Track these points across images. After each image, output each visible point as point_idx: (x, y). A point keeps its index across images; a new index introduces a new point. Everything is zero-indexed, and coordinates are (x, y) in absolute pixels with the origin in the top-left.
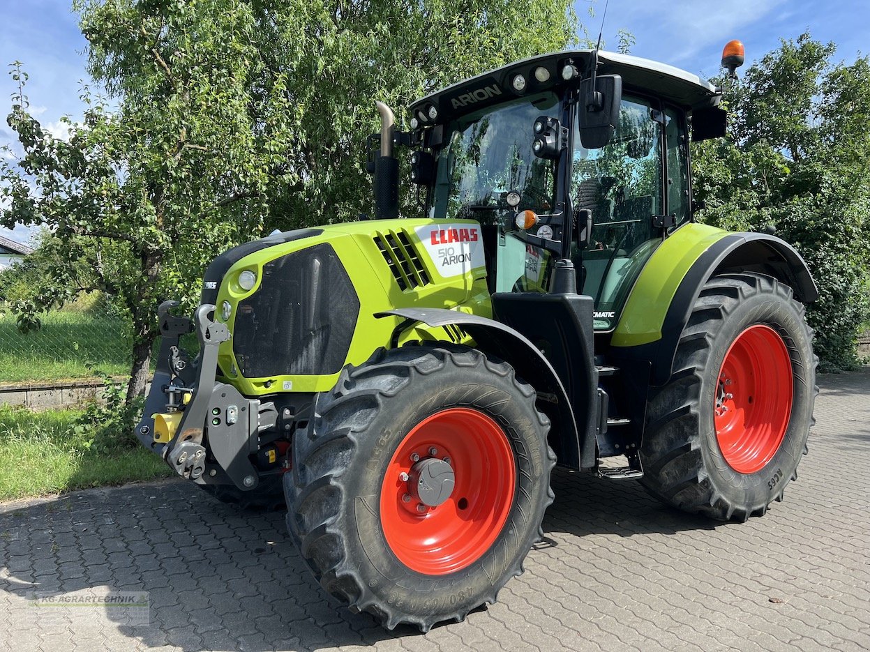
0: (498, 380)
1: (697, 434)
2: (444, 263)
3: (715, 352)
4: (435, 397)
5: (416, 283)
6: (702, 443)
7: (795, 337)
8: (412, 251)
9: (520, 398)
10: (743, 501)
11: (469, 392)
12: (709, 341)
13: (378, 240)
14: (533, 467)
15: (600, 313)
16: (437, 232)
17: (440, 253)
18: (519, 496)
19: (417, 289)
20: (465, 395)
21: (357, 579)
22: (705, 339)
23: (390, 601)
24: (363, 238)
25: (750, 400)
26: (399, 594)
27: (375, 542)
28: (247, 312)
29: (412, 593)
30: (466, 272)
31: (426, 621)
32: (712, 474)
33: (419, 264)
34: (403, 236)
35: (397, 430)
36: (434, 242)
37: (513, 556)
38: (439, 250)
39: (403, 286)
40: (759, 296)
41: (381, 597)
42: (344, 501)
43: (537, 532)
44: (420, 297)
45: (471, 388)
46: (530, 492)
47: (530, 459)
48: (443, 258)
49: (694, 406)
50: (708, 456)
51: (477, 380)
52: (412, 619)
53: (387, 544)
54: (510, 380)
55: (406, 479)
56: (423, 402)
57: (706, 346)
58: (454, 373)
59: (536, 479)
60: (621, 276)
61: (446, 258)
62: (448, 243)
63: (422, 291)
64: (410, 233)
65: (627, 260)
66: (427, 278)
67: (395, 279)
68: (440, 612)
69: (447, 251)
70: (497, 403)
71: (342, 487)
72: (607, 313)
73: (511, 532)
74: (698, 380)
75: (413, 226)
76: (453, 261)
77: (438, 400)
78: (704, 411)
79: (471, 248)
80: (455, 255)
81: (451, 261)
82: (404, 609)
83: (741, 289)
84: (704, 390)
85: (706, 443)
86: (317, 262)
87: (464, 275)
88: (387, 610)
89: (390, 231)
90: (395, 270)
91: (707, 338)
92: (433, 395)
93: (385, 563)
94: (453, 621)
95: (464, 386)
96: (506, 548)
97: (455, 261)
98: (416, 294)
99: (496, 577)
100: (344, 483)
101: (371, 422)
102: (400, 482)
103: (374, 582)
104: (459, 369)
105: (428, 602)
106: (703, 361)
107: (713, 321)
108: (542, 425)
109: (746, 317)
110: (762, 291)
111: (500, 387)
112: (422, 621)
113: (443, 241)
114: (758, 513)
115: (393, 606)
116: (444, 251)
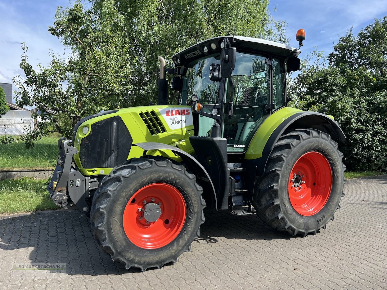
0: (178, 172)
1: (278, 198)
2: (172, 124)
3: (287, 163)
4: (147, 179)
5: (159, 132)
6: (281, 202)
7: (332, 157)
8: (157, 119)
9: (188, 179)
10: (303, 228)
11: (163, 177)
12: (284, 158)
13: (141, 115)
14: (194, 208)
15: (238, 145)
16: (169, 111)
17: (170, 120)
18: (188, 219)
19: (159, 134)
20: (162, 178)
21: (112, 248)
22: (282, 158)
23: (126, 258)
24: (135, 114)
25: (314, 184)
26: (130, 255)
27: (120, 234)
28: (86, 143)
29: (136, 256)
30: (183, 127)
31: (143, 267)
32: (286, 215)
33: (160, 124)
34: (153, 113)
35: (130, 191)
36: (168, 115)
37: (184, 244)
38: (170, 119)
39: (152, 133)
40: (311, 139)
41: (122, 256)
42: (106, 217)
43: (196, 235)
44: (160, 137)
45: (164, 175)
46: (192, 218)
47: (193, 205)
48: (172, 122)
49: (276, 186)
50: (283, 207)
51: (167, 172)
52: (136, 266)
53: (126, 235)
54: (183, 172)
55: (140, 211)
56: (141, 180)
57: (283, 160)
58: (156, 169)
59: (195, 213)
60: (250, 130)
61: (173, 122)
62: (175, 116)
63: (161, 135)
64: (156, 111)
65: (254, 123)
66: (164, 130)
67: (149, 130)
68: (149, 264)
69: (174, 119)
70: (177, 181)
71: (105, 212)
72: (242, 145)
73: (183, 234)
74: (278, 175)
75: (157, 109)
76: (177, 123)
77: (149, 179)
78: (281, 188)
79: (186, 118)
80: (178, 120)
81: (175, 123)
82: (133, 261)
83: (301, 136)
84: (281, 179)
85: (282, 202)
86: (115, 123)
87: (182, 129)
88: (125, 261)
89: (147, 111)
90: (149, 127)
91: (283, 157)
92: (146, 177)
93: (124, 243)
94: (156, 268)
95: (161, 174)
96: (181, 240)
97: (178, 123)
98: (158, 137)
99: (176, 252)
100: (106, 211)
101: (118, 187)
102: (138, 212)
103: (119, 250)
104: (158, 168)
105: (143, 260)
106: (281, 167)
107: (287, 150)
108: (198, 191)
109: (304, 148)
110: (313, 137)
111: (178, 175)
112: (141, 267)
113: (172, 115)
114: (312, 234)
115: (128, 260)
116: (173, 119)
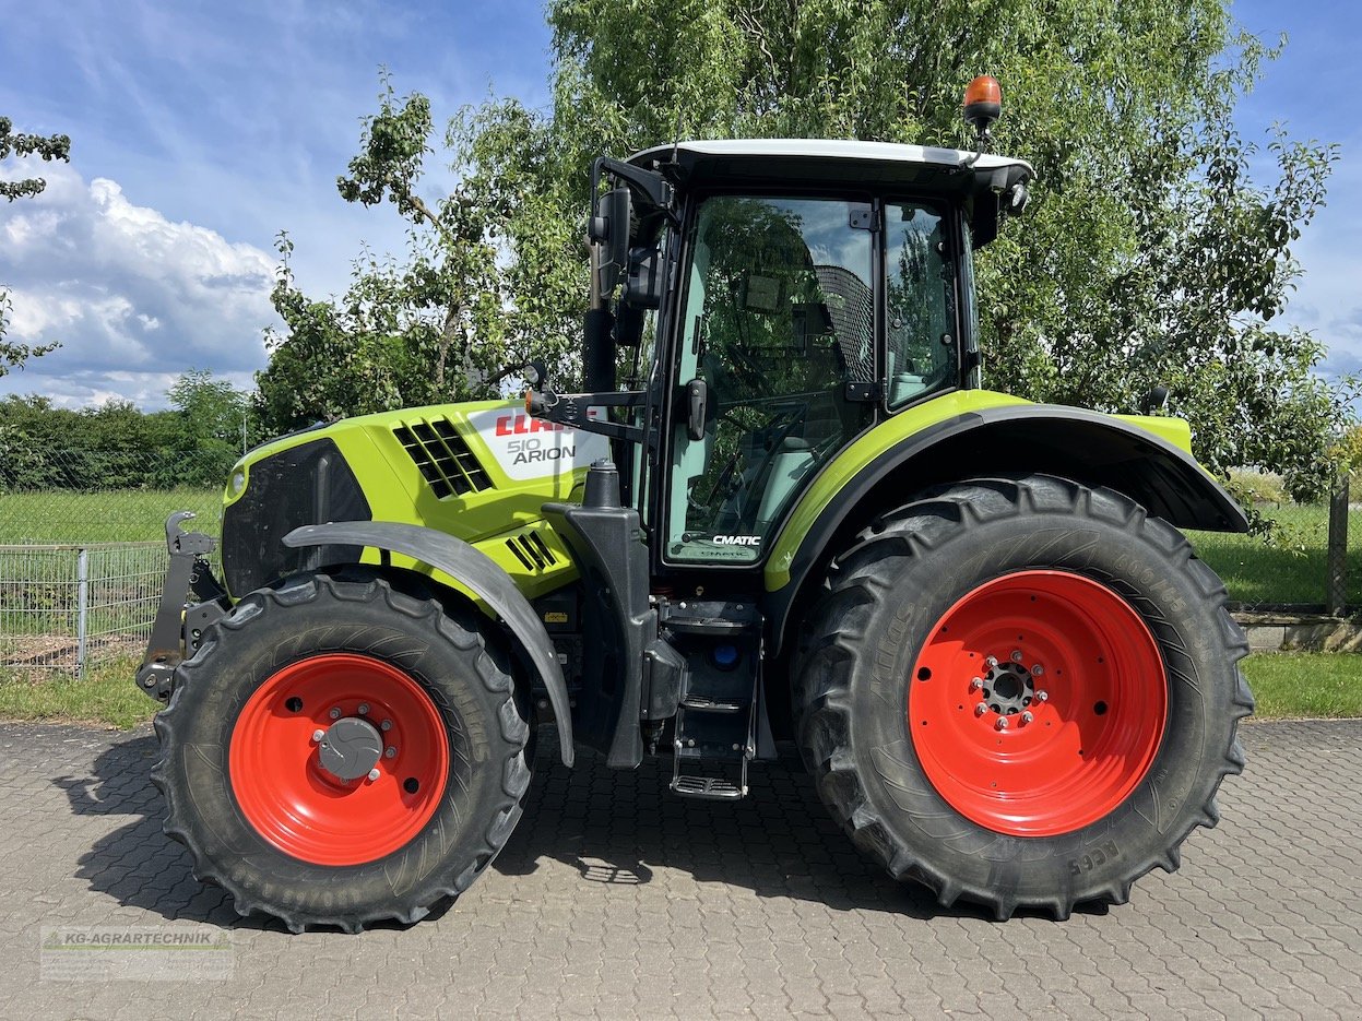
0: (408, 623)
1: (848, 745)
2: (517, 460)
3: (891, 609)
4: (301, 638)
5: (466, 487)
6: (862, 762)
7: (1155, 595)
8: (461, 445)
9: (449, 650)
10: (984, 880)
11: (356, 635)
12: (876, 592)
13: (403, 434)
14: (471, 748)
15: (732, 538)
16: (509, 418)
17: (510, 447)
18: (453, 786)
19: (466, 496)
20: (351, 638)
21: (190, 841)
22: (865, 589)
23: (235, 878)
24: (380, 431)
25: (1101, 708)
26: (247, 872)
27: (215, 802)
29: (266, 877)
30: (561, 473)
31: (291, 917)
32: (890, 820)
33: (472, 462)
34: (445, 426)
35: (244, 671)
36: (501, 432)
37: (435, 865)
38: (510, 443)
39: (441, 490)
40: (1025, 519)
41: (223, 871)
42: (171, 745)
43: (483, 840)
44: (469, 506)
45: (359, 630)
46: (467, 782)
47: (469, 738)
48: (517, 454)
49: (835, 699)
50: (876, 786)
51: (368, 620)
52: (268, 909)
54: (432, 624)
56: (280, 641)
57: (868, 599)
58: (332, 606)
59: (476, 766)
61: (522, 454)
63: (473, 499)
66: (484, 481)
67: (427, 483)
68: (317, 911)
69: (526, 444)
70: (407, 653)
71: (170, 729)
72: (745, 538)
73: (435, 832)
74: (847, 656)
76: (537, 457)
77: (306, 640)
78: (861, 708)
80: (541, 449)
81: (531, 457)
82: (254, 893)
83: (968, 505)
84: (862, 671)
85: (871, 763)
86: (324, 462)
87: (556, 477)
88: (232, 889)
89: (423, 420)
90: (429, 472)
91: (870, 587)
92: (296, 633)
93: (229, 831)
94: (339, 930)
95: (348, 626)
96: (424, 850)
97: (541, 458)
98: (462, 503)
99: (404, 887)
100: (172, 724)
101: (206, 657)
102: (312, 742)
103: (211, 850)
104: (339, 604)
105: (288, 894)
106: (862, 625)
107: (896, 559)
108: (491, 691)
109: (986, 555)
110: (1034, 510)
111: (408, 631)
112: (284, 916)
113: (520, 430)
114: (1049, 913)
115: (240, 884)
116: (520, 444)
